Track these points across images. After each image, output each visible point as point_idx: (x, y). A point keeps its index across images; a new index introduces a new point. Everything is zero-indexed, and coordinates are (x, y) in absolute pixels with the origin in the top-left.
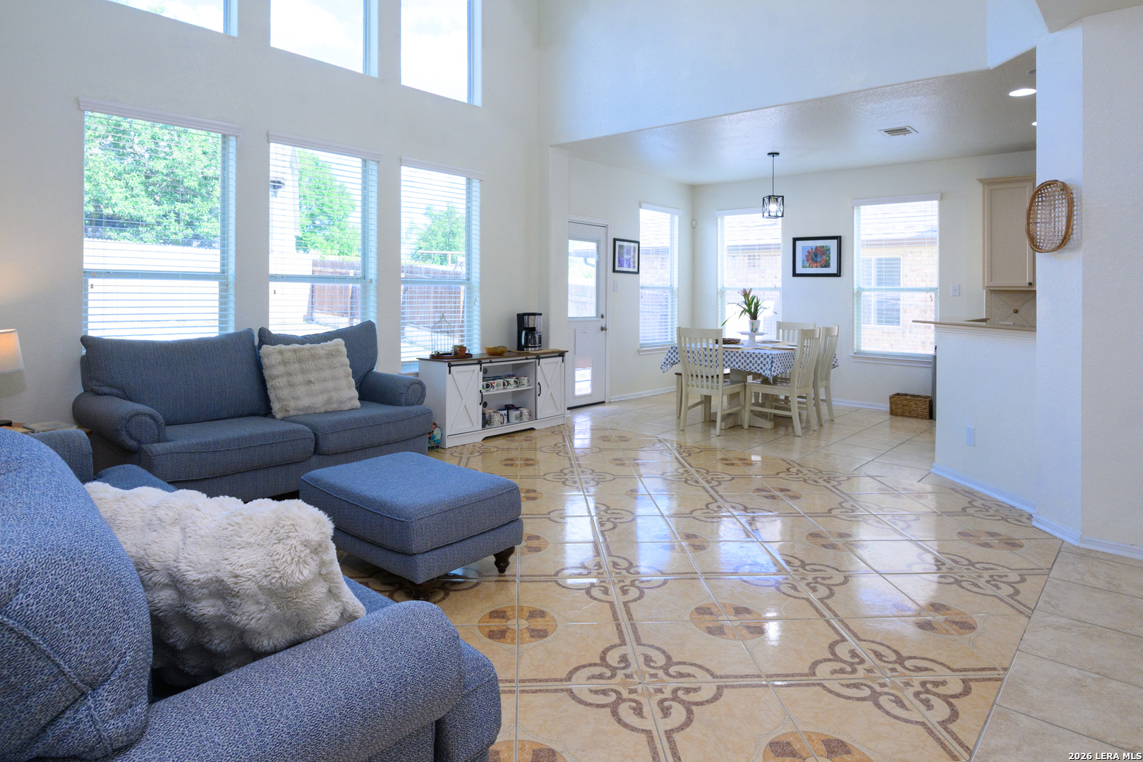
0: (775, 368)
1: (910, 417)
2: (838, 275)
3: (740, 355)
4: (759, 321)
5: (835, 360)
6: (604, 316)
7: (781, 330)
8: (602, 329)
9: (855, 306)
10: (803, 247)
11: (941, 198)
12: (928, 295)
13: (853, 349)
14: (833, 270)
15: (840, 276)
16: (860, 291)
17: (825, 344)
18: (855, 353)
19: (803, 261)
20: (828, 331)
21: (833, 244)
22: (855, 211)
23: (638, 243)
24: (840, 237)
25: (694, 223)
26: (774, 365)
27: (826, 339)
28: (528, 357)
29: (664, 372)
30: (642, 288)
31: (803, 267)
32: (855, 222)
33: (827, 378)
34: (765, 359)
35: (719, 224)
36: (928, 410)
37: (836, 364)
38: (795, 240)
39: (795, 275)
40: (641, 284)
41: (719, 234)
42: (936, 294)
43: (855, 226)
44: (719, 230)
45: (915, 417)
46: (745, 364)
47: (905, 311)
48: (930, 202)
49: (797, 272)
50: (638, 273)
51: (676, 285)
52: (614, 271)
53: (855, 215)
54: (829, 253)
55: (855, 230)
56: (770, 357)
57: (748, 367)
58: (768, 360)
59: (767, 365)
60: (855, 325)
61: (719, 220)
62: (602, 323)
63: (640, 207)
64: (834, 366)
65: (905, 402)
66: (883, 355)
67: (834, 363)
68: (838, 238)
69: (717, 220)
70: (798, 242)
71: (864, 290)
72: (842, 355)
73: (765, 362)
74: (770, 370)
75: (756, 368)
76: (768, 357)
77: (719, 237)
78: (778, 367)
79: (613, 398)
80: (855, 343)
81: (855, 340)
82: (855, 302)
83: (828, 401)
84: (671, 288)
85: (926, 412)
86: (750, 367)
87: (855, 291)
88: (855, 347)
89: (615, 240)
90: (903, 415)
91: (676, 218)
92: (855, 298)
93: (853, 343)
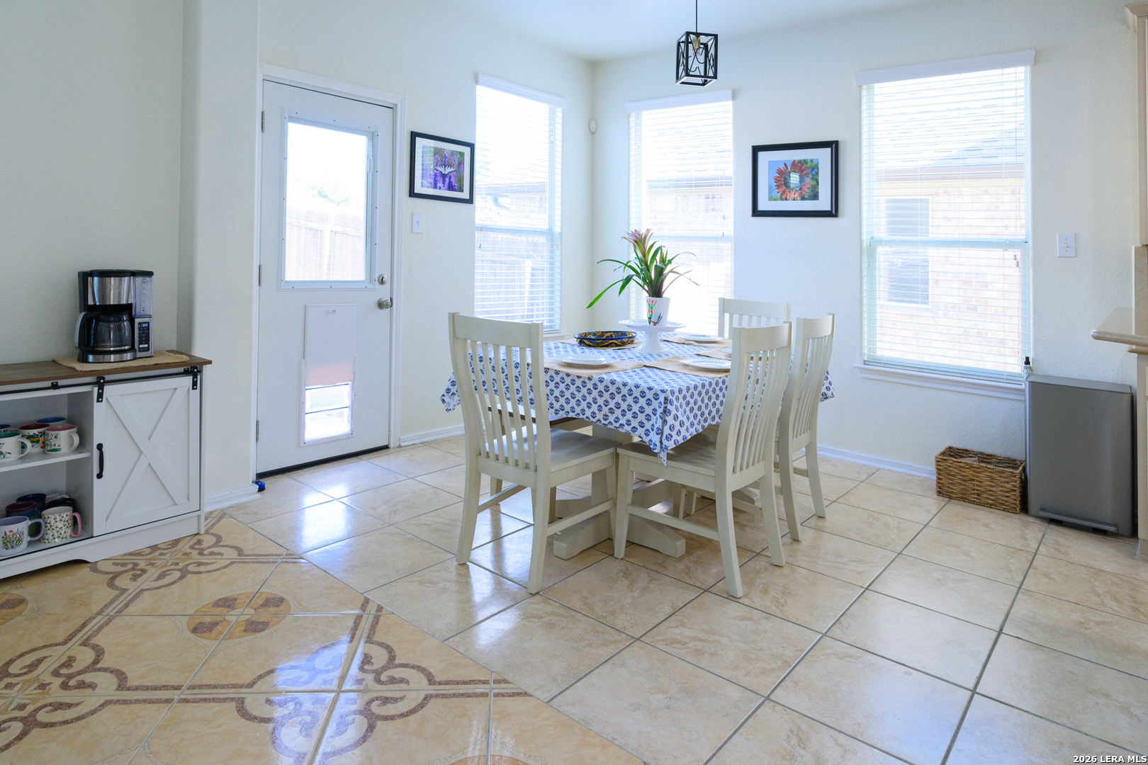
0: (672, 428)
1: (979, 504)
2: (833, 213)
3: (595, 387)
4: (668, 300)
5: (827, 384)
6: (387, 278)
7: (727, 316)
8: (381, 305)
9: (865, 273)
10: (770, 163)
11: (1037, 59)
12: (1010, 254)
13: (861, 354)
14: (824, 203)
15: (836, 215)
16: (874, 244)
17: (804, 355)
18: (865, 362)
19: (770, 188)
20: (809, 326)
21: (824, 155)
22: (864, 93)
23: (472, 146)
24: (836, 143)
25: (593, 124)
26: (670, 419)
27: (805, 347)
28: (61, 383)
29: (447, 410)
30: (481, 229)
31: (771, 199)
32: (864, 115)
33: (811, 426)
34: (649, 403)
35: (632, 125)
36: (1018, 493)
37: (829, 393)
38: (756, 150)
39: (756, 212)
40: (477, 222)
41: (632, 142)
42: (1024, 253)
43: (865, 122)
44: (632, 136)
45: (990, 506)
46: (605, 410)
47: (937, 282)
48: (1012, 70)
49: (761, 207)
50: (470, 201)
51: (557, 229)
52: (412, 194)
53: (864, 100)
54: (817, 173)
55: (865, 129)
56: (662, 399)
57: (612, 418)
58: (655, 404)
59: (653, 418)
60: (865, 308)
61: (632, 119)
62: (383, 293)
63: (477, 82)
64: (825, 397)
65: (969, 473)
66: (921, 369)
67: (824, 390)
68: (833, 145)
69: (629, 118)
70: (761, 155)
71: (880, 242)
72: (839, 371)
73: (648, 410)
74: (660, 432)
75: (628, 423)
76: (656, 396)
77: (632, 148)
78: (682, 424)
79: (408, 438)
80: (865, 343)
81: (865, 336)
82: (865, 265)
83: (810, 473)
84: (549, 233)
85: (1015, 498)
86: (617, 419)
87: (865, 245)
88: (866, 351)
89: (414, 135)
90: (963, 499)
91: (559, 113)
92: (865, 258)
93: (861, 343)
